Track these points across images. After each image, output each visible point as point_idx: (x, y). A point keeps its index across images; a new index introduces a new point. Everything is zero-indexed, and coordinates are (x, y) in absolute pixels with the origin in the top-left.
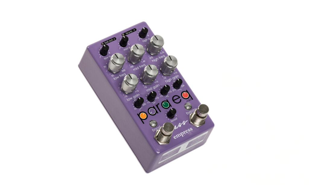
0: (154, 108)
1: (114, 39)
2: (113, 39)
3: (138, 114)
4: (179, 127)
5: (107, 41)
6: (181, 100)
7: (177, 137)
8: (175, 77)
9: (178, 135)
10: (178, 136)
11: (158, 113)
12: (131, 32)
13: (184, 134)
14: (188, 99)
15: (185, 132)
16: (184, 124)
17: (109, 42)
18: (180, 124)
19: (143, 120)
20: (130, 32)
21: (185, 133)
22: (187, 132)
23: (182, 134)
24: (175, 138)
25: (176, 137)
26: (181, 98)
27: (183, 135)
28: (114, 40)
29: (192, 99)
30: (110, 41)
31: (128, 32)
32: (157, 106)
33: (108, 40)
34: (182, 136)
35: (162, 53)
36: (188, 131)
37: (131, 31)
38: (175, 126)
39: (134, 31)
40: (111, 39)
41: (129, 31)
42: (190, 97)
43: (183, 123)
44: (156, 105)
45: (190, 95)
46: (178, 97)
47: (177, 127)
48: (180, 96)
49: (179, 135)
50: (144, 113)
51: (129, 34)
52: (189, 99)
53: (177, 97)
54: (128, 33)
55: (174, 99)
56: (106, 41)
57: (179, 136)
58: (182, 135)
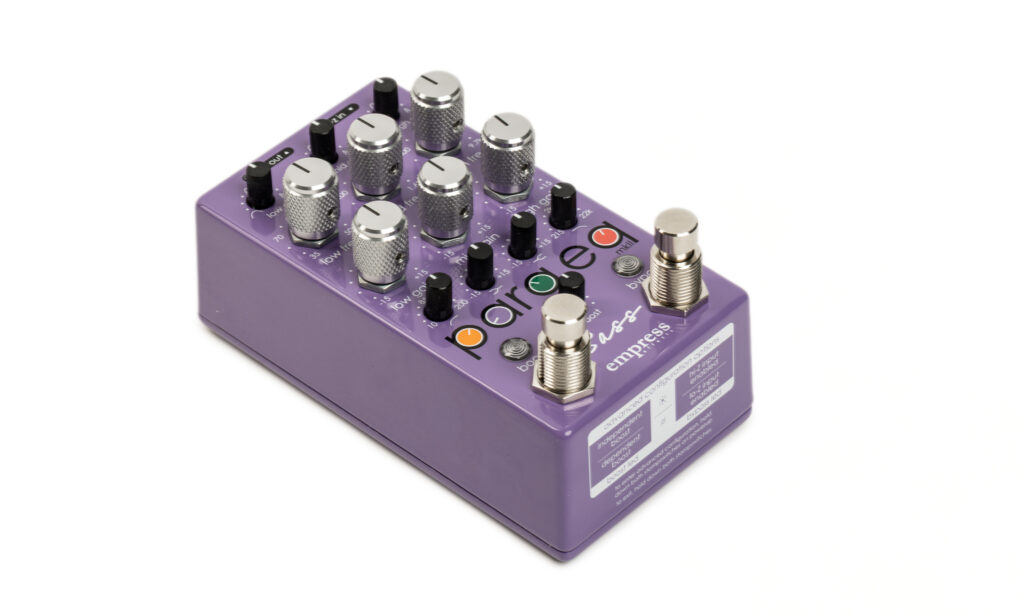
0: (502, 303)
1: (286, 153)
2: (282, 153)
3: (447, 338)
4: (615, 333)
6: (593, 256)
7: (621, 364)
9: (621, 357)
10: (621, 360)
11: (521, 314)
12: (340, 116)
13: (643, 349)
14: (619, 247)
15: (645, 342)
16: (632, 319)
18: (617, 325)
19: (473, 351)
20: (338, 119)
21: (645, 345)
22: (651, 338)
23: (636, 349)
24: (614, 367)
25: (617, 364)
26: (592, 249)
27: (641, 353)
28: (285, 156)
29: (636, 241)
30: (275, 161)
32: (511, 296)
34: (636, 356)
35: (475, 143)
36: (654, 335)
37: (338, 114)
38: (601, 335)
39: (351, 112)
40: (275, 157)
41: (334, 117)
42: (625, 239)
43: (627, 316)
44: (507, 295)
45: (622, 234)
46: (581, 250)
47: (607, 335)
48: (587, 244)
49: (625, 356)
50: (469, 329)
51: (335, 123)
52: (623, 243)
55: (567, 259)
57: (626, 360)
58: (636, 353)
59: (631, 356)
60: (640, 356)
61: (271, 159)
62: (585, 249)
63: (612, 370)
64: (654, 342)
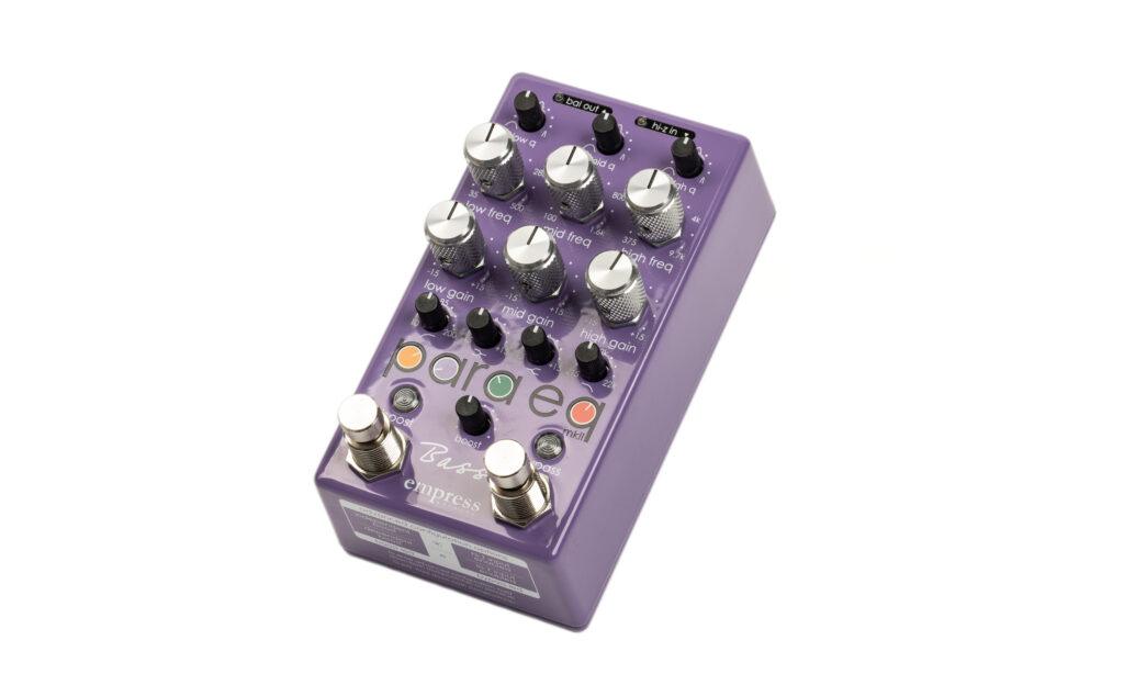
0: (462, 365)
1: (604, 111)
3: (402, 340)
5: (579, 100)
6: (554, 412)
7: (416, 489)
8: (622, 346)
10: (421, 487)
11: (453, 386)
12: (671, 131)
14: (574, 429)
17: (581, 108)
19: (393, 366)
20: (667, 132)
21: (447, 499)
24: (409, 485)
25: (414, 486)
27: (435, 500)
29: (586, 441)
30: (589, 107)
31: (663, 125)
32: (476, 368)
33: (584, 102)
34: (430, 497)
36: (462, 502)
37: (675, 128)
38: (450, 459)
40: (594, 105)
41: (670, 127)
42: (586, 431)
43: (480, 471)
44: (476, 364)
45: (592, 426)
46: (557, 399)
47: (448, 465)
48: (566, 402)
50: (420, 353)
51: (660, 131)
52: (579, 431)
53: (556, 397)
54: (658, 128)
55: (542, 393)
56: (574, 99)
57: (423, 491)
58: (435, 496)
59: (429, 493)
60: (432, 501)
61: (590, 104)
62: (560, 403)
63: (406, 486)
64: (453, 505)
